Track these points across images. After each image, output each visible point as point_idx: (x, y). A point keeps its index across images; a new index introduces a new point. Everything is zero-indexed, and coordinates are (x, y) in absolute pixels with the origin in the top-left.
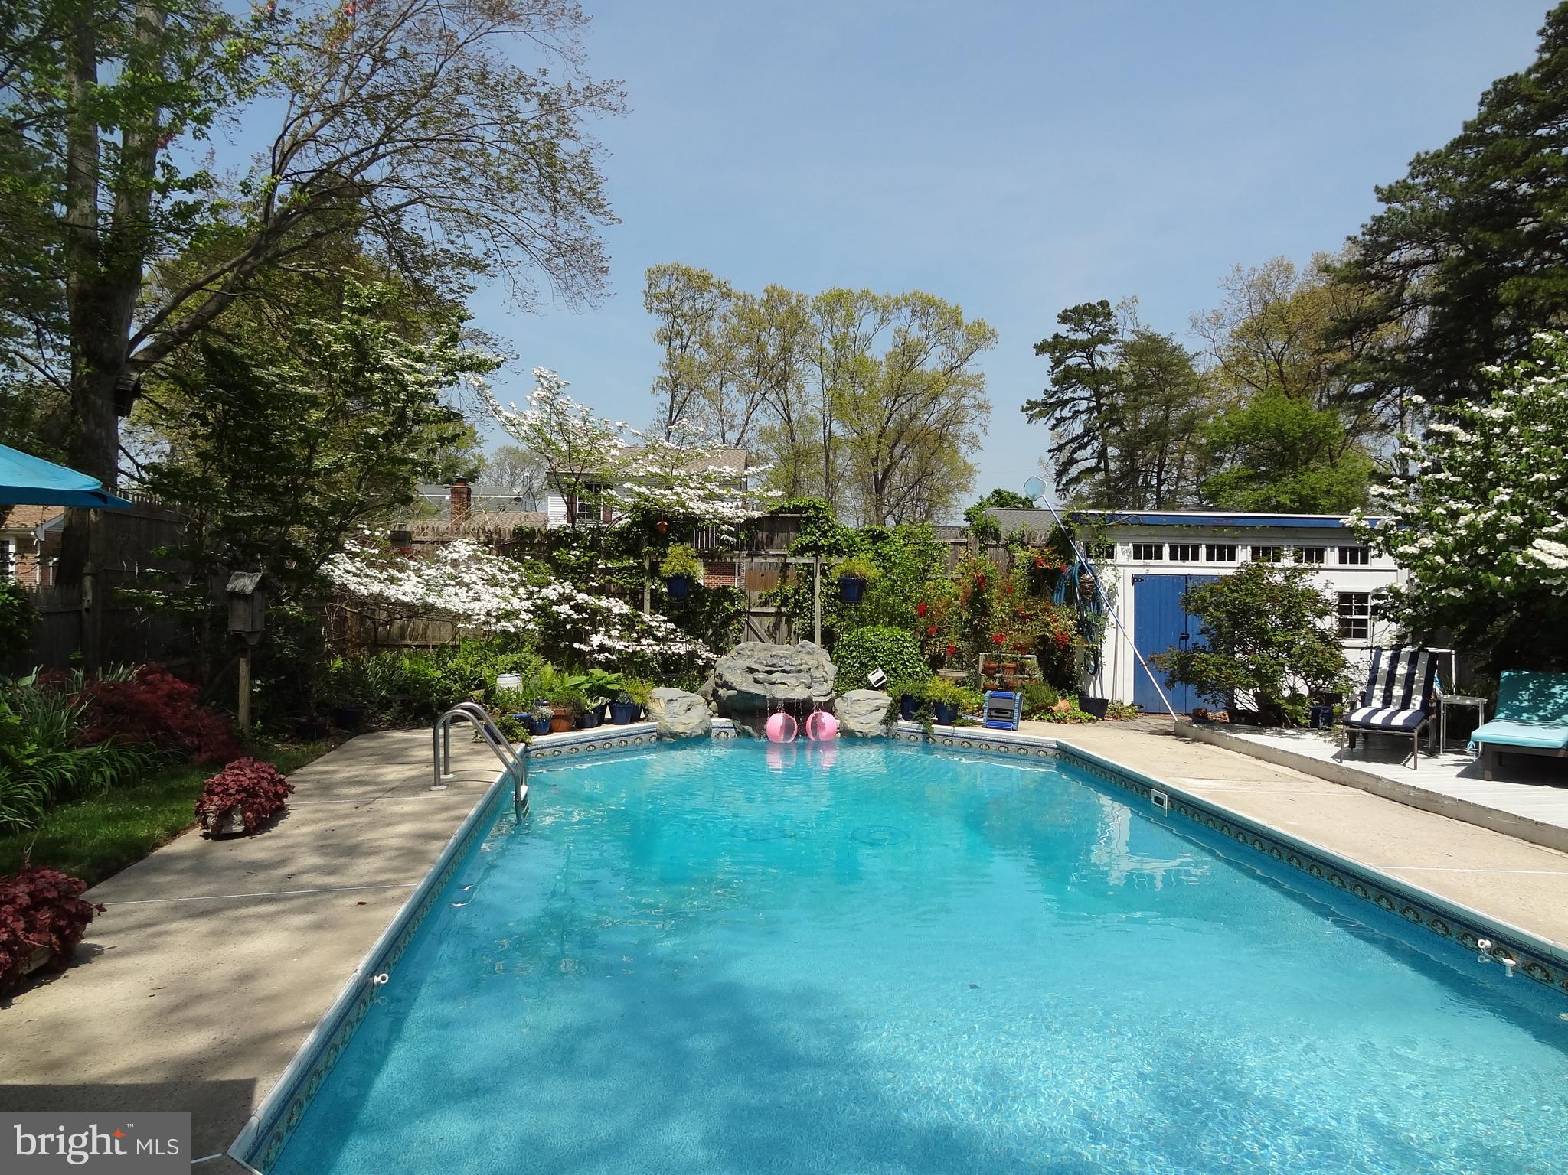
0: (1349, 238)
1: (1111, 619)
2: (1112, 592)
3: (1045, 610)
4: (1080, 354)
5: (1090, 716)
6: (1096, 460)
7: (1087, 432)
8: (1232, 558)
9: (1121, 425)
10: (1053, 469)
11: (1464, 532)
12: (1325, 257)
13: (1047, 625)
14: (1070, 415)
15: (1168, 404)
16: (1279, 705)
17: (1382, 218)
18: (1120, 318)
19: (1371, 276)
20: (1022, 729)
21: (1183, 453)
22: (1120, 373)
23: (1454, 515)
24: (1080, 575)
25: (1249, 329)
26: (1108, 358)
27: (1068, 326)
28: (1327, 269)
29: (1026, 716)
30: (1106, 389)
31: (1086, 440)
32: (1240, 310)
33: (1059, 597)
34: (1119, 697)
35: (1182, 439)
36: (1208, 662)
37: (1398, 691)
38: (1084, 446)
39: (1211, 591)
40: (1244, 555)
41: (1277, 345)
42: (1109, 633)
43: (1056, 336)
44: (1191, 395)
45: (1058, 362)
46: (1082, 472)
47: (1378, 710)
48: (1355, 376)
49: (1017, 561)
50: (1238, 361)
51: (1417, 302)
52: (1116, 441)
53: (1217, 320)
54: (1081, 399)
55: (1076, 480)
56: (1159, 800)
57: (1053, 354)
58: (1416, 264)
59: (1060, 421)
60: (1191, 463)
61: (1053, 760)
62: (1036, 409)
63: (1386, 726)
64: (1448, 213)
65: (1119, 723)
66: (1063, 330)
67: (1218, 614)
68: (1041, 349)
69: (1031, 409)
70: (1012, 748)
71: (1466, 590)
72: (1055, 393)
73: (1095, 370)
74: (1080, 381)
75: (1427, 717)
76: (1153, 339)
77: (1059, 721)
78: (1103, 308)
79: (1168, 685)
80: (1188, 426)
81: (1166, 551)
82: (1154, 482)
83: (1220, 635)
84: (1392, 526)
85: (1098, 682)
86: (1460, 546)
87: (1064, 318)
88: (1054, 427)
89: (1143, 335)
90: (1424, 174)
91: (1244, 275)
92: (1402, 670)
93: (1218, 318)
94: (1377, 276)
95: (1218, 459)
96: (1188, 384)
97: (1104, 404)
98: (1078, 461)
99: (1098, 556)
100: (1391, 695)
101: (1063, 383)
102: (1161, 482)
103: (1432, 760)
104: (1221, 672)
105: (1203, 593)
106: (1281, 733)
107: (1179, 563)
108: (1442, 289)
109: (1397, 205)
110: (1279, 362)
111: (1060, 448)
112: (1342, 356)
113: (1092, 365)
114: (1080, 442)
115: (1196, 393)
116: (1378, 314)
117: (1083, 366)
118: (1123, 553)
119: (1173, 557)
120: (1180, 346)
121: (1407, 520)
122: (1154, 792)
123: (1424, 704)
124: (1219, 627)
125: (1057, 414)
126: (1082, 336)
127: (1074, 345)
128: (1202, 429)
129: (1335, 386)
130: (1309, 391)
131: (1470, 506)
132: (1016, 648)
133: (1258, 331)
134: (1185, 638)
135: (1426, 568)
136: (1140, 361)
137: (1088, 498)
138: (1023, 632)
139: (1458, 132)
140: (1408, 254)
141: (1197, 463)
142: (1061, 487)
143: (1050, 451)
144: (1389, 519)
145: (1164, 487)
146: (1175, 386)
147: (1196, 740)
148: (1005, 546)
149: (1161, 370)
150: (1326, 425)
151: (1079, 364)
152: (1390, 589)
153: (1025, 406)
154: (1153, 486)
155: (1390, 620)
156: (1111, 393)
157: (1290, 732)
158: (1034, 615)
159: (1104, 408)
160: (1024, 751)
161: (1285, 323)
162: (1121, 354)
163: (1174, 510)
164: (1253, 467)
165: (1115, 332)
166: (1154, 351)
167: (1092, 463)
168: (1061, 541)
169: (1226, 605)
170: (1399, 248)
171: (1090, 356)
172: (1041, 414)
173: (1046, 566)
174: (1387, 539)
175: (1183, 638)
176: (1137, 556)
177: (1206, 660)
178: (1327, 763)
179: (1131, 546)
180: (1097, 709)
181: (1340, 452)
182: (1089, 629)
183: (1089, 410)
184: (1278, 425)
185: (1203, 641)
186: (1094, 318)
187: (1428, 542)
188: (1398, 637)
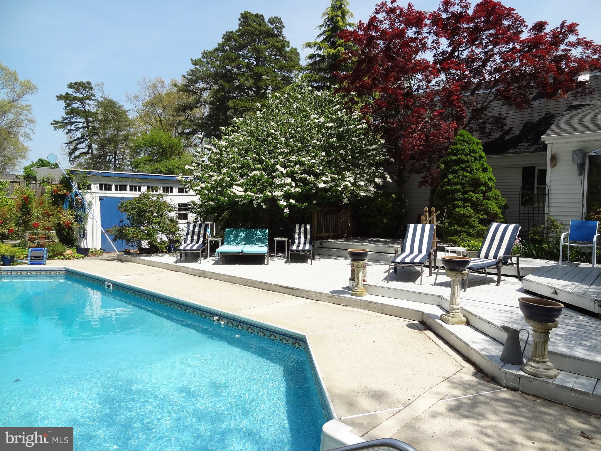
0: (183, 76)
1: (90, 215)
2: (90, 204)
3: (59, 212)
4: (78, 103)
5: (82, 256)
6: (87, 149)
7: (83, 137)
8: (139, 190)
9: (98, 135)
10: (67, 151)
11: (214, 183)
12: (175, 81)
13: (60, 218)
14: (75, 128)
15: (118, 128)
16: (156, 245)
17: (193, 70)
18: (96, 91)
19: (190, 91)
20: (48, 264)
21: (125, 149)
22: (96, 113)
23: (211, 176)
24: (75, 196)
25: (149, 103)
26: (91, 106)
27: (72, 90)
28: (175, 85)
29: (50, 258)
30: (91, 119)
31: (82, 140)
32: (146, 96)
33: (66, 206)
34: (95, 247)
35: (123, 143)
36: (130, 231)
37: (195, 237)
38: (82, 143)
39: (130, 203)
40: (144, 189)
41: (160, 111)
42: (90, 221)
43: (67, 94)
44: (127, 126)
45: (68, 105)
46: (81, 154)
47: (189, 244)
48: (185, 126)
49: (46, 191)
50: (145, 115)
51: (205, 103)
52: (96, 142)
53: (136, 97)
54: (79, 122)
55: (78, 157)
56: (108, 286)
57: (65, 101)
58: (204, 89)
59: (70, 131)
60: (128, 153)
61: (63, 275)
62: (58, 124)
63: (191, 250)
64: (214, 73)
65: (95, 257)
66: (70, 91)
67: (132, 212)
68: (60, 98)
69: (56, 124)
70: (43, 273)
71: (215, 202)
72: (67, 118)
73: (85, 111)
74: (79, 115)
75: (204, 246)
76: (110, 101)
77: (67, 259)
78: (89, 85)
79: (114, 240)
80: (126, 138)
81: (113, 187)
82: (113, 160)
83: (134, 220)
84: (193, 180)
85: (85, 241)
86: (213, 187)
87: (71, 86)
88: (67, 133)
89: (106, 99)
90: (206, 58)
91: (147, 82)
92: (197, 230)
93: (137, 97)
94: (192, 91)
95: (138, 152)
96: (126, 121)
97: (90, 126)
98: (79, 149)
99: (83, 189)
100: (193, 239)
101: (71, 115)
102: (115, 160)
103: (205, 260)
104: (134, 234)
105: (126, 204)
106: (158, 255)
107: (119, 192)
108: (212, 99)
109: (198, 67)
110: (160, 118)
111: (71, 142)
112: (182, 118)
113: (84, 108)
114: (80, 140)
115: (129, 125)
116: (193, 105)
117: (80, 108)
118: (95, 188)
119: (116, 189)
120: (122, 106)
121: (197, 178)
122: (107, 283)
123: (203, 241)
124: (133, 217)
125: (69, 128)
126: (79, 95)
127: (76, 99)
128: (131, 140)
129: (180, 129)
130: (171, 130)
131: (216, 174)
132: (45, 229)
133: (152, 104)
134: (122, 222)
135: (203, 195)
136: (105, 110)
137: (84, 165)
138: (49, 221)
139: (216, 46)
140: (202, 85)
141: (131, 153)
142: (71, 159)
143: (66, 143)
144: (191, 177)
145: (117, 162)
146: (121, 121)
147: (126, 261)
148: (40, 184)
149: (114, 114)
150: (177, 143)
151: (78, 107)
152: (193, 202)
153: (53, 122)
154: (112, 162)
155: (193, 213)
156: (93, 121)
157: (160, 255)
158: (54, 214)
159: (90, 127)
160: (49, 273)
161: (162, 103)
162: (97, 106)
163: (121, 171)
164: (152, 156)
165: (94, 96)
166: (111, 106)
167: (86, 150)
168: (66, 182)
169: (136, 208)
170: (199, 82)
171: (83, 104)
172: (60, 127)
173: (59, 193)
174: (191, 185)
175: (121, 222)
176: (101, 189)
177: (129, 230)
178: (172, 265)
179: (98, 185)
180: (85, 252)
181: (182, 153)
182: (80, 219)
183: (84, 127)
184: (160, 141)
185: (127, 222)
186: (85, 88)
187: (203, 185)
188: (195, 219)
